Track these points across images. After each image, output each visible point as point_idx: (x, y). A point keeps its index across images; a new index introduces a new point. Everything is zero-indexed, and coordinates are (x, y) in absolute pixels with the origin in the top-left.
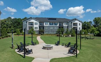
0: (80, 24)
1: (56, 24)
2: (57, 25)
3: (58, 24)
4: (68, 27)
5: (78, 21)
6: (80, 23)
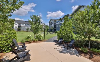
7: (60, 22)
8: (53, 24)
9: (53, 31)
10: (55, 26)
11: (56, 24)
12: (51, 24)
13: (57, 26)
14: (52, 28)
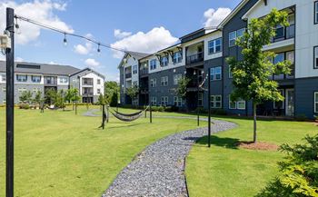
0: (99, 80)
1: (37, 79)
2: (39, 81)
3: (42, 79)
4: (69, 86)
5: (96, 73)
6: (99, 78)
7: (166, 64)
8: (137, 75)
9: (136, 102)
10: (144, 80)
11: (150, 72)
12: (129, 76)
13: (153, 82)
14: (134, 92)
